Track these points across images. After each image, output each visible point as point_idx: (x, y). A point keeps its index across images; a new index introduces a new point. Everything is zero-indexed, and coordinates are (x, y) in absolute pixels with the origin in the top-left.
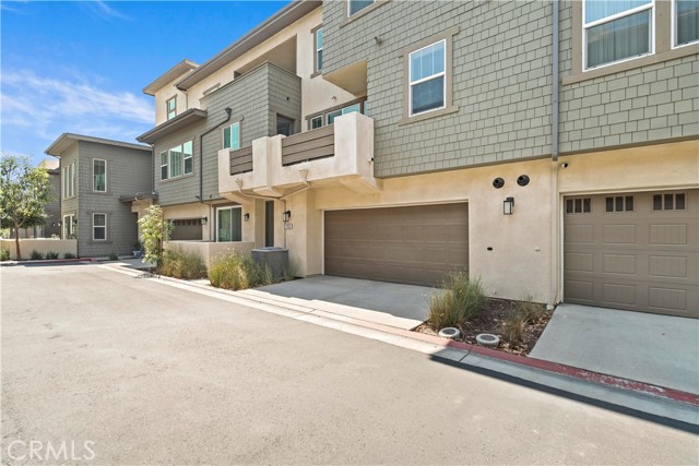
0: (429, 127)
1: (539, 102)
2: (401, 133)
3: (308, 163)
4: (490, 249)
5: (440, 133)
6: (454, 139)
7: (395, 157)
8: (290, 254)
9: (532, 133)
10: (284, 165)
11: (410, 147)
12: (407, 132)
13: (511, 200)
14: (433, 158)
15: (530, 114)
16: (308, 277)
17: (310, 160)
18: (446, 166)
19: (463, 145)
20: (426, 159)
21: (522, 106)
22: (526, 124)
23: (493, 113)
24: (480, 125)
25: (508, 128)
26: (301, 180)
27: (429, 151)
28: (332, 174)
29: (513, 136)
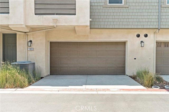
0: (116, 11)
1: (155, 11)
2: (104, 11)
3: (58, 16)
4: (135, 59)
5: (121, 14)
6: (126, 17)
7: (101, 20)
8: (36, 65)
9: (153, 20)
10: (36, 14)
11: (108, 17)
12: (106, 11)
13: (142, 42)
14: (118, 23)
15: (152, 14)
16: (45, 77)
17: (57, 14)
18: (123, 27)
19: (130, 20)
20: (115, 23)
21: (150, 11)
22: (151, 17)
23: (141, 11)
24: (136, 14)
25: (146, 17)
26: (51, 24)
27: (116, 20)
28: (74, 24)
29: (147, 20)
